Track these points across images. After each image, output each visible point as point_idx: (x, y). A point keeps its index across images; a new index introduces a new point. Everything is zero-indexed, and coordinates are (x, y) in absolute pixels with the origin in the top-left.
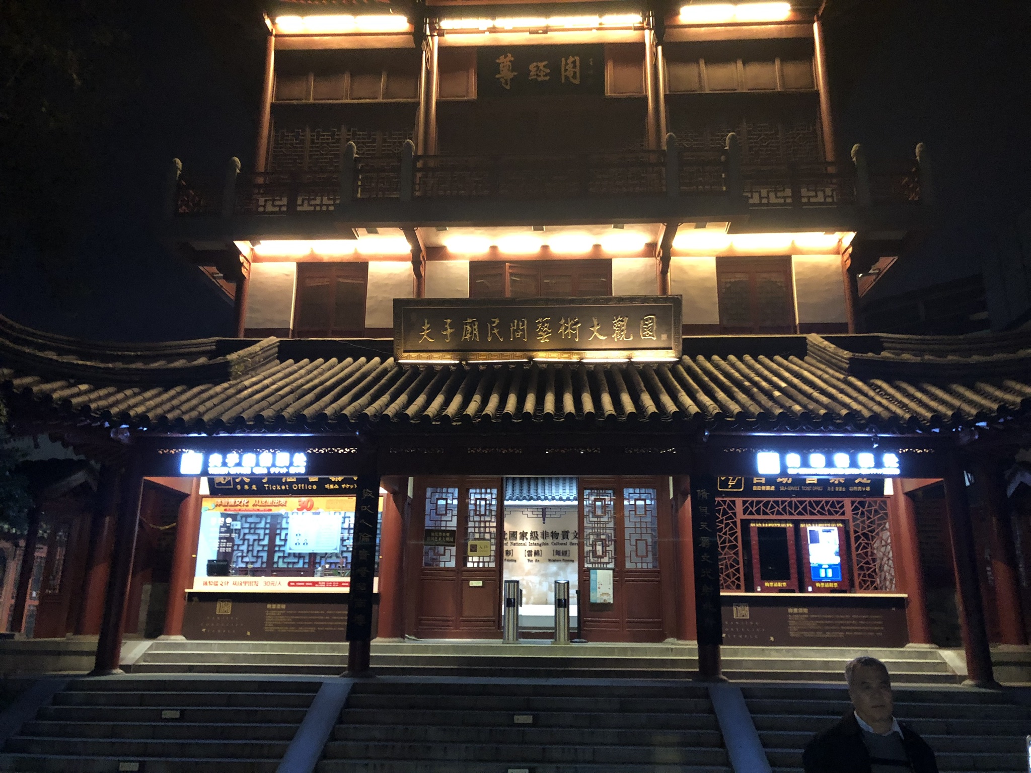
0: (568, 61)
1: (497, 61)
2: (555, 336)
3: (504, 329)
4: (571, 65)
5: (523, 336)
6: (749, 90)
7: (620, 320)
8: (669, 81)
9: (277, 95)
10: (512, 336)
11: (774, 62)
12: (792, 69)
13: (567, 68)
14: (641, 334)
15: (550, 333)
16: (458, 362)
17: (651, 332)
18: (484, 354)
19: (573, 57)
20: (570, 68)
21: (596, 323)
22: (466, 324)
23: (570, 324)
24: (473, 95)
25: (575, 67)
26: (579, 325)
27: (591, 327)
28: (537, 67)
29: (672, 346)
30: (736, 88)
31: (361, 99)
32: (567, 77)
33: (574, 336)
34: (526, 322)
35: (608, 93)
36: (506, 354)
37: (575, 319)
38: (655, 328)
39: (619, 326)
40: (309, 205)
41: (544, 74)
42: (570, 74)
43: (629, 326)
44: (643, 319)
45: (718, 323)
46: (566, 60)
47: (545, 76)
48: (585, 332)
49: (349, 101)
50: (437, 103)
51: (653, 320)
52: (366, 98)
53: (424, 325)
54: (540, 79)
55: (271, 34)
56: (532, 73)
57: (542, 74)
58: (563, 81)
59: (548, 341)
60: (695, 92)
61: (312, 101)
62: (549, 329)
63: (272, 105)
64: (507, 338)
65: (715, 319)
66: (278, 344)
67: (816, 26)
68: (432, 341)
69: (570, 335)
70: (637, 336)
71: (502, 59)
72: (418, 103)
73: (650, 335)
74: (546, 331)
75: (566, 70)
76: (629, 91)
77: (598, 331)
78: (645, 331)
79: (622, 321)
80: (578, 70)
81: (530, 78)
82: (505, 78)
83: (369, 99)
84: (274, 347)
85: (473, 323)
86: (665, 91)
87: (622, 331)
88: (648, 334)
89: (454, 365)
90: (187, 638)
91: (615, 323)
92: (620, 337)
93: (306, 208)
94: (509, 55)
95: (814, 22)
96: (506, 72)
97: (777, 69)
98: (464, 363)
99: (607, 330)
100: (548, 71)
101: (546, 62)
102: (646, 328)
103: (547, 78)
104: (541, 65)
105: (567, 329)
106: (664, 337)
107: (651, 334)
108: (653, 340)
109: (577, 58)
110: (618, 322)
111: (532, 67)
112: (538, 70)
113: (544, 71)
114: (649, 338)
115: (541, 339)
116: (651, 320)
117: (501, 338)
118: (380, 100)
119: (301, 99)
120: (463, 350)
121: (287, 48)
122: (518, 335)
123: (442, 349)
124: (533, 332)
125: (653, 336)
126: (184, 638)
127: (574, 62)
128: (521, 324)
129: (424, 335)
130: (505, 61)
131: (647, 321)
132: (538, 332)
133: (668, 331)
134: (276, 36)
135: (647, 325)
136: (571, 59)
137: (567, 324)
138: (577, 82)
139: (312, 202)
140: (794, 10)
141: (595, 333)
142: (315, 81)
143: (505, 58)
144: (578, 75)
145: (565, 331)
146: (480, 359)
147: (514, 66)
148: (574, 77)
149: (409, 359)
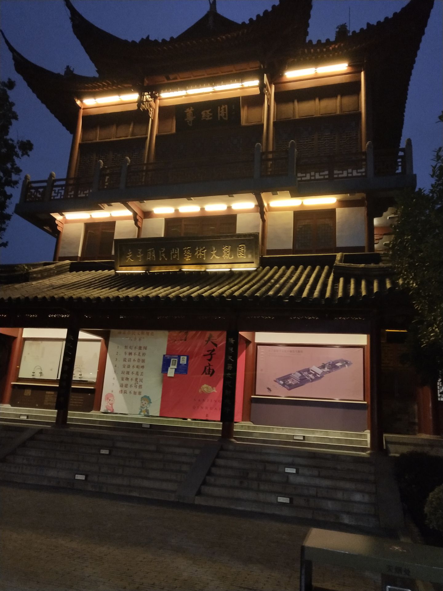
0: (222, 108)
1: (185, 111)
2: (193, 256)
3: (168, 254)
4: (223, 110)
5: (177, 257)
6: (321, 115)
7: (226, 248)
8: (276, 114)
9: (83, 139)
10: (171, 257)
11: (337, 97)
12: (348, 101)
13: (221, 112)
14: (238, 255)
15: (190, 255)
16: (144, 271)
17: (243, 253)
18: (158, 267)
19: (224, 105)
20: (222, 112)
21: (214, 249)
22: (149, 251)
23: (201, 250)
24: (174, 131)
25: (225, 111)
26: (205, 251)
27: (212, 251)
28: (206, 113)
29: (254, 261)
30: (314, 114)
31: (120, 137)
32: (221, 117)
33: (203, 256)
34: (178, 249)
35: (243, 123)
36: (169, 267)
37: (203, 247)
38: (245, 251)
39: (226, 250)
40: (84, 194)
41: (209, 116)
42: (223, 115)
43: (231, 250)
44: (238, 247)
45: (292, 248)
46: (220, 108)
47: (210, 117)
48: (208, 254)
49: (115, 139)
50: (156, 137)
51: (244, 247)
52: (122, 137)
53: (128, 252)
54: (207, 119)
55: (80, 108)
56: (203, 116)
57: (208, 116)
58: (219, 119)
59: (190, 259)
60: (291, 119)
61: (98, 140)
62: (190, 253)
63: (80, 144)
64: (169, 258)
65: (290, 246)
66: (70, 264)
67: (363, 73)
68: (132, 260)
69: (201, 256)
70: (235, 256)
71: (188, 110)
72: (147, 138)
73: (242, 256)
74: (189, 254)
75: (220, 113)
76: (254, 121)
77: (216, 254)
78: (240, 253)
79: (227, 248)
80: (226, 112)
81: (202, 119)
82: (190, 120)
83: (124, 137)
84: (67, 266)
85: (152, 251)
86: (274, 119)
87: (228, 253)
88: (241, 255)
89: (143, 273)
90: (12, 406)
91: (224, 249)
92: (227, 257)
93: (82, 195)
94: (191, 108)
95: (362, 71)
96: (190, 118)
97: (338, 102)
98: (147, 272)
99: (220, 253)
100: (211, 114)
101: (210, 110)
102: (240, 252)
103: (211, 118)
104: (208, 111)
105: (200, 253)
106: (250, 256)
107: (243, 254)
108: (243, 258)
109: (226, 106)
110: (225, 248)
111: (203, 113)
112: (206, 114)
113: (209, 115)
114: (242, 257)
115: (186, 259)
116: (242, 248)
117: (166, 258)
118: (129, 137)
119: (93, 140)
120: (148, 265)
121: (89, 115)
122: (174, 257)
123: (137, 264)
124: (182, 255)
125: (244, 256)
126: (10, 405)
127: (225, 108)
128: (176, 251)
129: (128, 258)
130: (189, 111)
131: (240, 248)
132: (185, 255)
133: (251, 253)
134: (84, 109)
135: (240, 250)
136: (223, 107)
137: (199, 250)
138: (226, 119)
139: (85, 192)
140: (349, 66)
141: (214, 255)
142: (100, 130)
143: (189, 109)
144: (227, 115)
145: (198, 254)
146: (156, 270)
147: (194, 113)
148: (225, 116)
149: (122, 271)
